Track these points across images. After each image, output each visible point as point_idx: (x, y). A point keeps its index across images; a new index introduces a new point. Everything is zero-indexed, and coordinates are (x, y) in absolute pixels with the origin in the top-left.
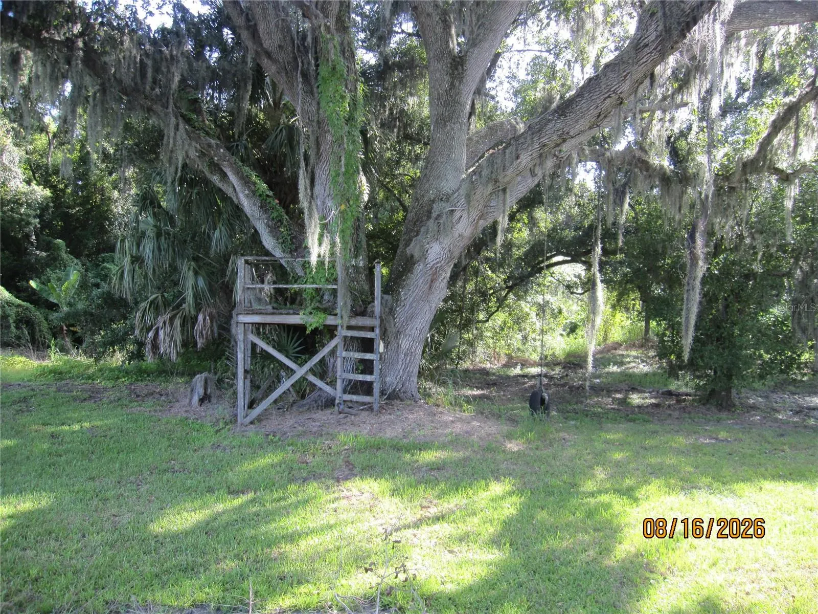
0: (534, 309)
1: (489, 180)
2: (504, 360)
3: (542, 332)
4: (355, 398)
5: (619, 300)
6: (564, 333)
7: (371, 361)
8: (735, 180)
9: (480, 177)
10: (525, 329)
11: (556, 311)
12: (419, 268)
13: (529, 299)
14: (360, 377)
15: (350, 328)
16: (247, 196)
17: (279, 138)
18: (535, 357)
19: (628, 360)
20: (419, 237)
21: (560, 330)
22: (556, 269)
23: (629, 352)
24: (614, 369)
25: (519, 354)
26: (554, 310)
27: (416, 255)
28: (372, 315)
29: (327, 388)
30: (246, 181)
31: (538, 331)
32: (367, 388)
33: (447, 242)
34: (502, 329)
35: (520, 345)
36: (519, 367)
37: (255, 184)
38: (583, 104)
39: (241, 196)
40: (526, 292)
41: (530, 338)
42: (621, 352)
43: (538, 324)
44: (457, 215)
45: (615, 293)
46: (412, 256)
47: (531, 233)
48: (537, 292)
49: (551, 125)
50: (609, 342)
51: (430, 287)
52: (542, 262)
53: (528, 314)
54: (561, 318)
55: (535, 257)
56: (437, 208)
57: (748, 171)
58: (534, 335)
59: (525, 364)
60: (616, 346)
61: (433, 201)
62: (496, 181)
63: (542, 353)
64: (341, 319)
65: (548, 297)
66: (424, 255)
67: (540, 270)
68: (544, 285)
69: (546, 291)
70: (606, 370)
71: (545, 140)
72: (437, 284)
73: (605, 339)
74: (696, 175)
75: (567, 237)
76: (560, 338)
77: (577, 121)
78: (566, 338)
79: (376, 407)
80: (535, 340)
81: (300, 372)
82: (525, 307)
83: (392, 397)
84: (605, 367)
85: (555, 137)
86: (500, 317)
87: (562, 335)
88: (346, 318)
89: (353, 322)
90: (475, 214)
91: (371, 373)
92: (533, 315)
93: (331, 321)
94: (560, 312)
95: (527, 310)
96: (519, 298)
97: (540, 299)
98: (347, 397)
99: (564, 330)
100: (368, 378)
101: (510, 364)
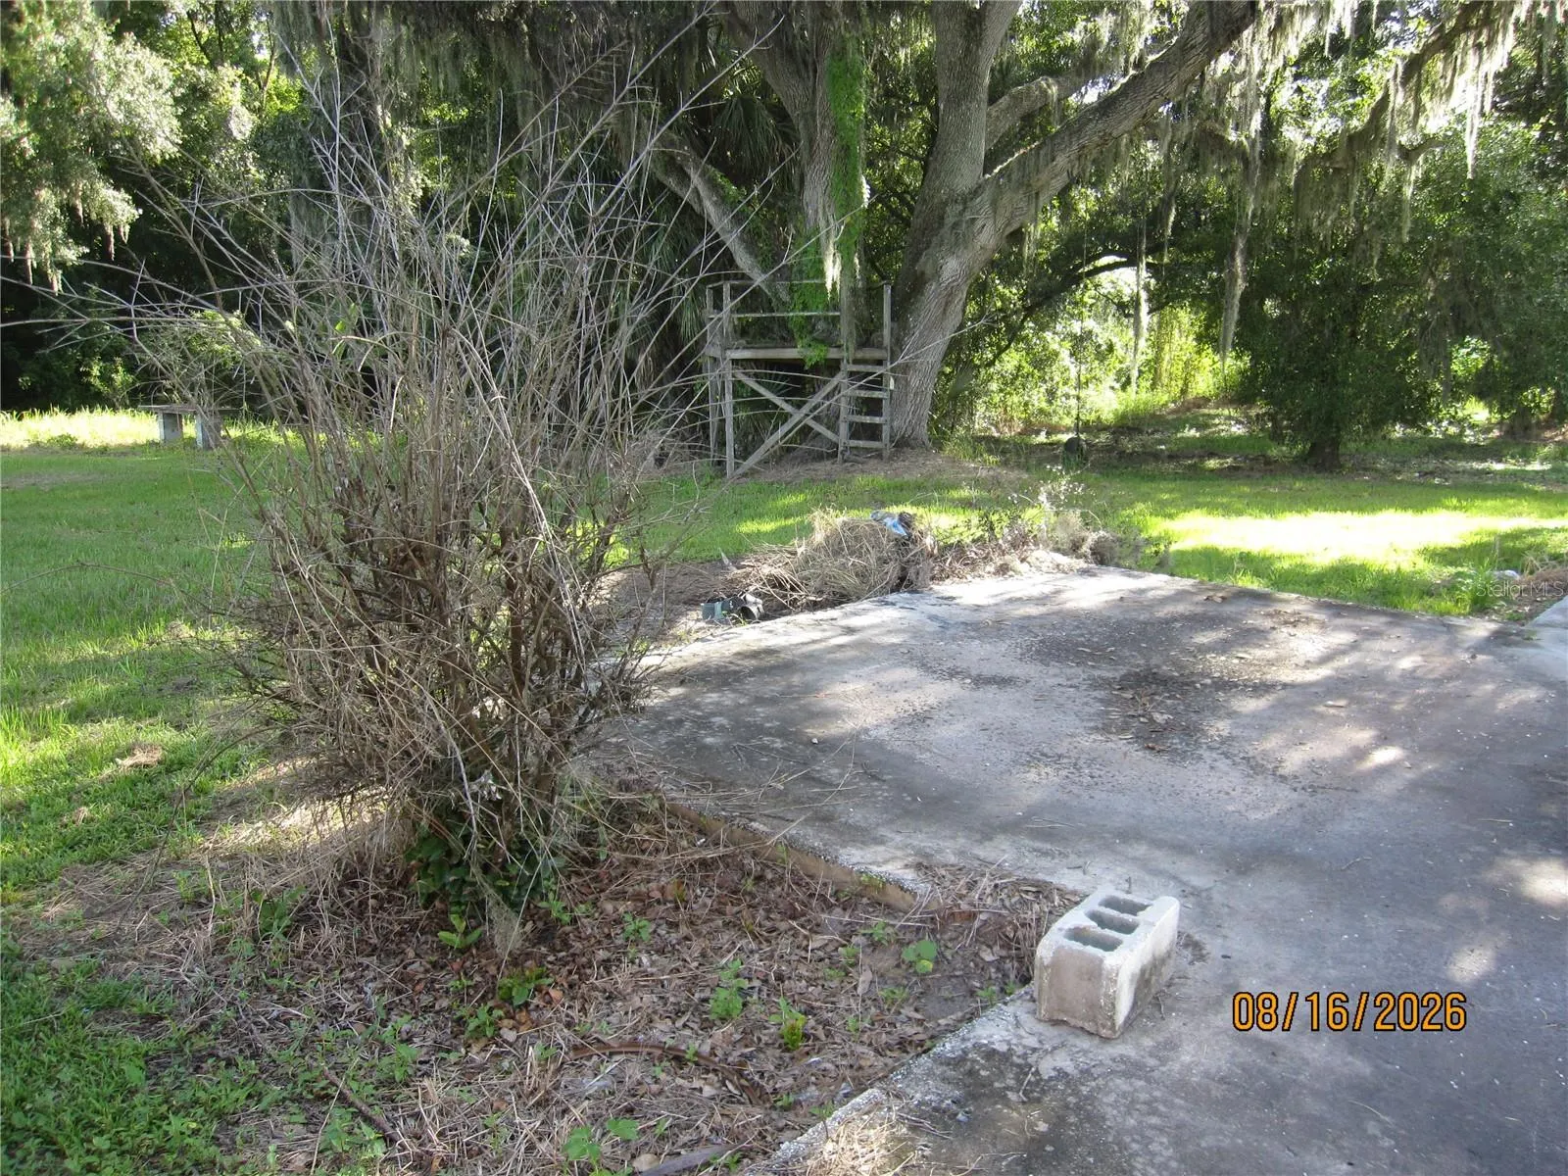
0: (1068, 345)
1: (1021, 184)
2: (1019, 426)
3: (1080, 385)
4: (861, 443)
5: (1208, 327)
6: (1117, 386)
7: (880, 401)
8: (1339, 158)
9: (1010, 181)
10: (1052, 379)
11: (1104, 347)
12: (931, 288)
13: (1059, 328)
14: (868, 420)
15: (856, 362)
16: (715, 204)
17: (734, 117)
18: (1068, 421)
19: (1217, 421)
20: (930, 250)
21: (1110, 380)
22: (1104, 277)
23: (1219, 411)
24: (1192, 433)
25: (1042, 418)
26: (1100, 346)
27: (929, 271)
28: (880, 346)
29: (829, 434)
30: (713, 186)
31: (1073, 382)
32: (873, 432)
33: (967, 256)
34: (1015, 378)
35: (1044, 405)
36: (1043, 434)
37: (723, 187)
38: (1127, 104)
39: (707, 204)
40: (1054, 317)
41: (1059, 393)
42: (1206, 411)
43: (1072, 367)
44: (979, 224)
45: (1203, 316)
46: (923, 273)
47: (1063, 218)
48: (1072, 316)
49: (1091, 125)
50: (1190, 397)
51: (944, 312)
52: (1081, 265)
53: (1057, 354)
54: (1112, 360)
55: (1070, 259)
56: (951, 214)
57: (1355, 146)
58: (1066, 389)
59: (1052, 430)
60: (1203, 401)
61: (946, 204)
62: (1029, 185)
63: (1078, 418)
64: (846, 352)
65: (1090, 324)
66: (937, 274)
67: (1078, 279)
68: (1084, 305)
69: (1086, 314)
70: (1179, 435)
71: (1084, 141)
72: (952, 307)
73: (1184, 392)
74: (1284, 155)
75: (1120, 226)
76: (1110, 393)
77: (1120, 122)
78: (1120, 393)
79: (886, 453)
80: (1067, 396)
81: (797, 416)
82: (1053, 341)
83: (902, 444)
84: (1178, 431)
85: (1096, 139)
86: (1012, 360)
87: (1112, 388)
88: (851, 349)
89: (860, 355)
90: (1001, 222)
91: (879, 414)
92: (1065, 354)
93: (833, 354)
94: (1111, 348)
95: (1054, 346)
96: (1042, 328)
97: (1076, 327)
98: (854, 443)
99: (1118, 381)
100: (877, 420)
101: (1030, 429)
